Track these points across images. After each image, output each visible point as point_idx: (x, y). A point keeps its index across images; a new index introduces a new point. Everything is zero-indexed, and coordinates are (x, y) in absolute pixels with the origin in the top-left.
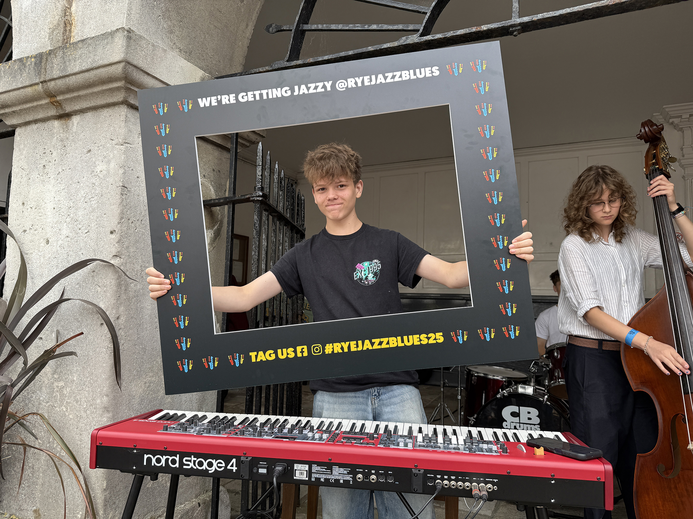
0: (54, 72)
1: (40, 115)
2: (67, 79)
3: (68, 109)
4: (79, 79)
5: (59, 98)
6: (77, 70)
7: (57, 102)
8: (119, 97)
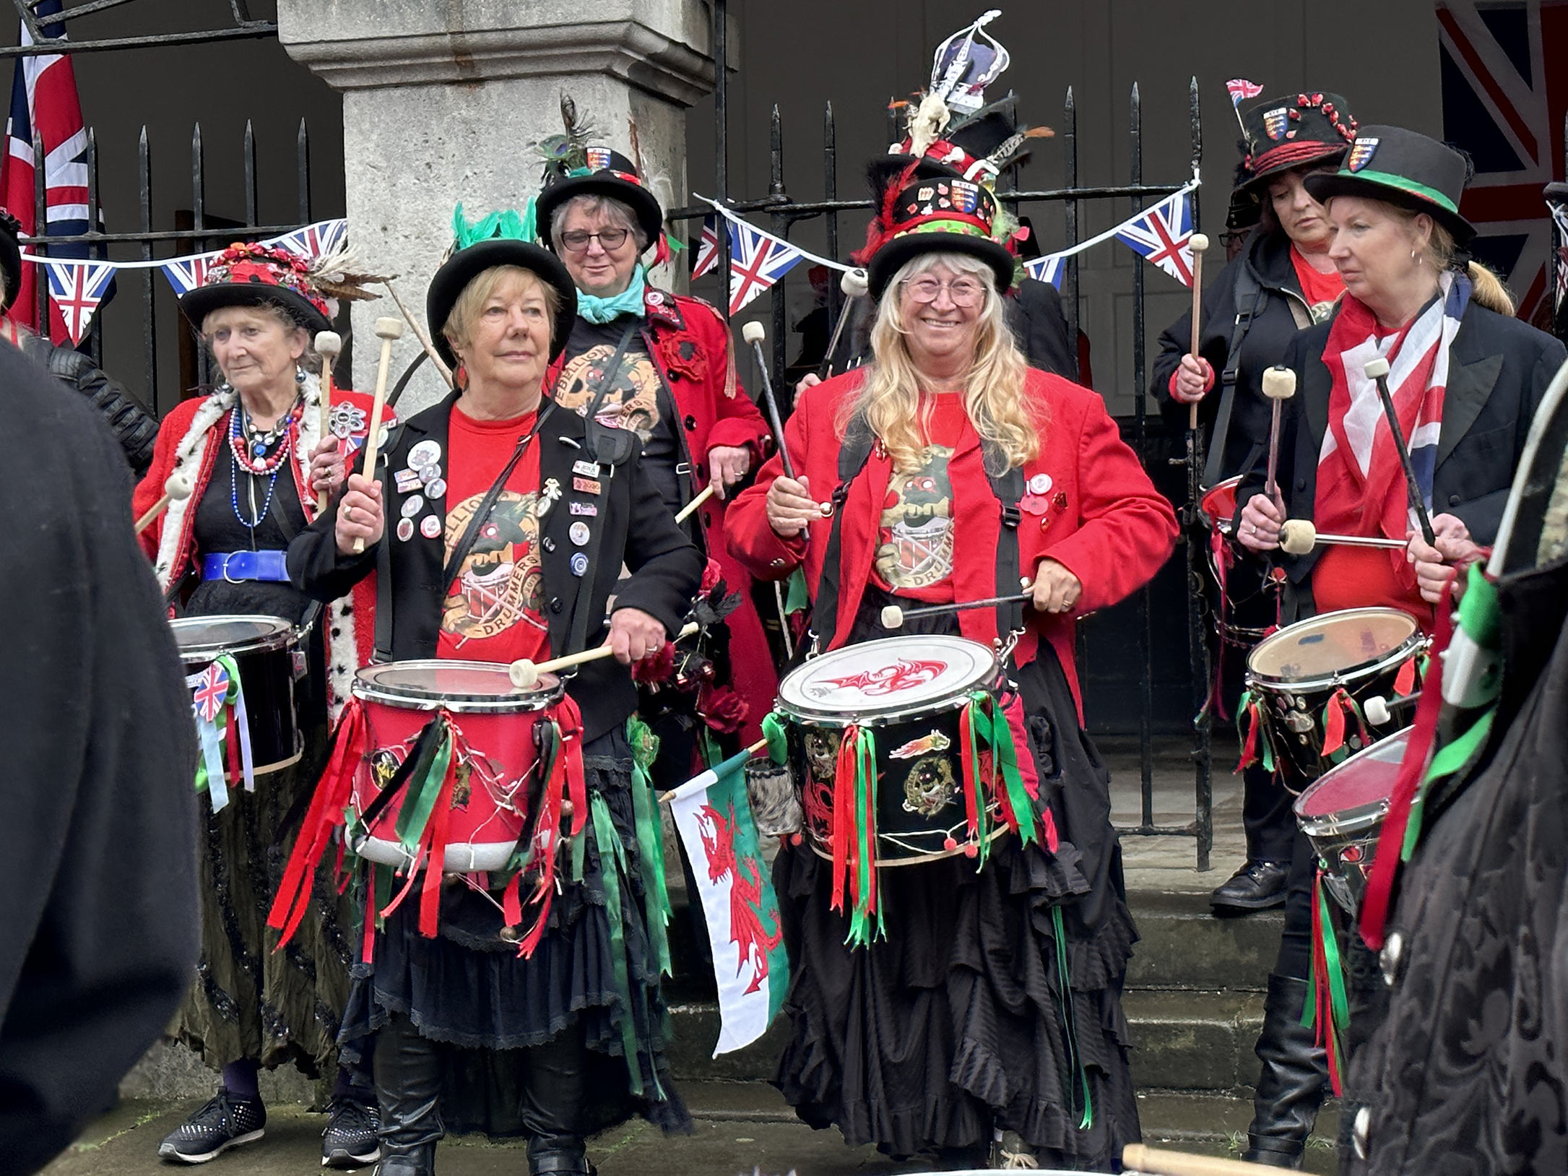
0: (483, 20)
1: (421, 77)
2: (510, 35)
3: (485, 72)
4: (536, 36)
5: (476, 57)
6: (534, 22)
7: (471, 62)
8: (601, 64)
